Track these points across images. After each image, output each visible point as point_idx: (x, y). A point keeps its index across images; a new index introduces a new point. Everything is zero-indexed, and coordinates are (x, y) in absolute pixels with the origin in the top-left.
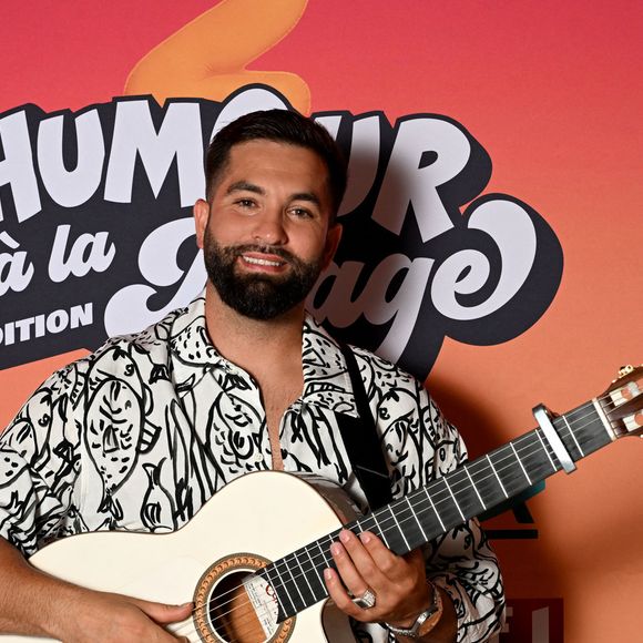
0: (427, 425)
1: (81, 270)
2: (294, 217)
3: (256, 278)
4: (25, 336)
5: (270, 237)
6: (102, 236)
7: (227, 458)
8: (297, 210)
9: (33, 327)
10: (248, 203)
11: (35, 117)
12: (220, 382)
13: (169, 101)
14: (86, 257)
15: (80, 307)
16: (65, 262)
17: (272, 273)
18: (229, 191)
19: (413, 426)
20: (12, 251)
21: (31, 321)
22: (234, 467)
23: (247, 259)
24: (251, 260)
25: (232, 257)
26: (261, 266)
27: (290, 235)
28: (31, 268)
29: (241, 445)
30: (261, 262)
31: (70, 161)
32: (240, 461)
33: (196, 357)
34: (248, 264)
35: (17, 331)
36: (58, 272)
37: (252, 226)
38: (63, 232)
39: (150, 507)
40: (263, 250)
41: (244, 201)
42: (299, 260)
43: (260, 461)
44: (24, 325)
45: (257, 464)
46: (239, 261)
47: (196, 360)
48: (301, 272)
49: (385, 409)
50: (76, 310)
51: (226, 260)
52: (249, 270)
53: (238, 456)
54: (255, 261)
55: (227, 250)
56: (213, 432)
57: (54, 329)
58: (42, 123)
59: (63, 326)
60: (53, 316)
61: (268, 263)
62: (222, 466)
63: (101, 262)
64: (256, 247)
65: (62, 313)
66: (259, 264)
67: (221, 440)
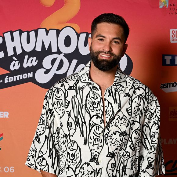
0: (147, 97)
1: (30, 65)
2: (114, 43)
3: (104, 61)
4: (18, 79)
5: (107, 49)
6: (35, 58)
7: (91, 108)
8: (115, 42)
9: (20, 77)
10: (102, 40)
11: (21, 32)
12: (90, 88)
13: (50, 29)
14: (31, 62)
15: (30, 73)
16: (27, 63)
17: (107, 59)
18: (97, 37)
19: (143, 97)
20: (15, 61)
21: (19, 76)
22: (93, 110)
23: (101, 55)
24: (102, 55)
25: (97, 54)
26: (105, 57)
27: (113, 49)
28: (20, 65)
29: (95, 105)
30: (105, 56)
31: (28, 42)
32: (95, 109)
33: (85, 81)
34: (101, 56)
35: (16, 78)
36: (25, 65)
37: (102, 46)
38: (26, 57)
39: (69, 123)
40: (105, 53)
41: (100, 39)
42: (115, 55)
43: (100, 109)
44: (18, 77)
45: (99, 110)
46: (99, 55)
47: (85, 82)
48: (116, 58)
49: (136, 92)
50: (29, 74)
51: (96, 55)
52: (101, 58)
53: (94, 107)
54: (103, 56)
55: (96, 52)
56: (87, 101)
57: (24, 78)
58: (22, 33)
59: (26, 77)
60: (24, 75)
61: (107, 56)
62: (90, 110)
63: (35, 63)
64: (103, 52)
65: (26, 74)
66: (104, 57)
67: (89, 103)
